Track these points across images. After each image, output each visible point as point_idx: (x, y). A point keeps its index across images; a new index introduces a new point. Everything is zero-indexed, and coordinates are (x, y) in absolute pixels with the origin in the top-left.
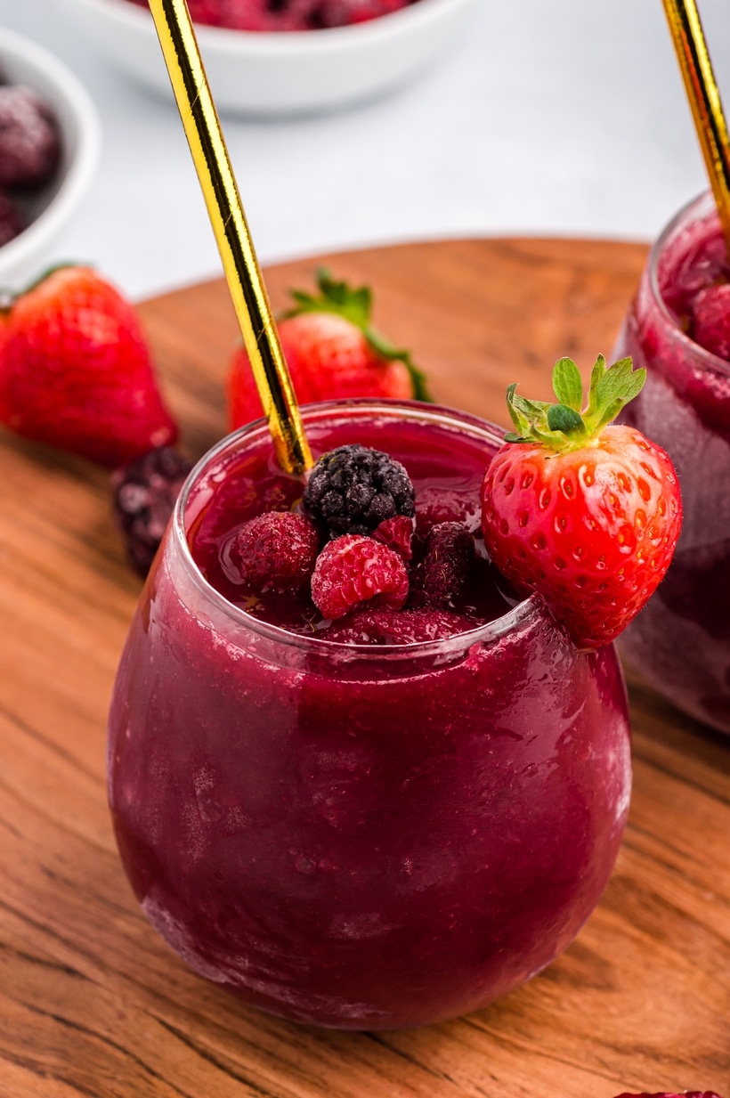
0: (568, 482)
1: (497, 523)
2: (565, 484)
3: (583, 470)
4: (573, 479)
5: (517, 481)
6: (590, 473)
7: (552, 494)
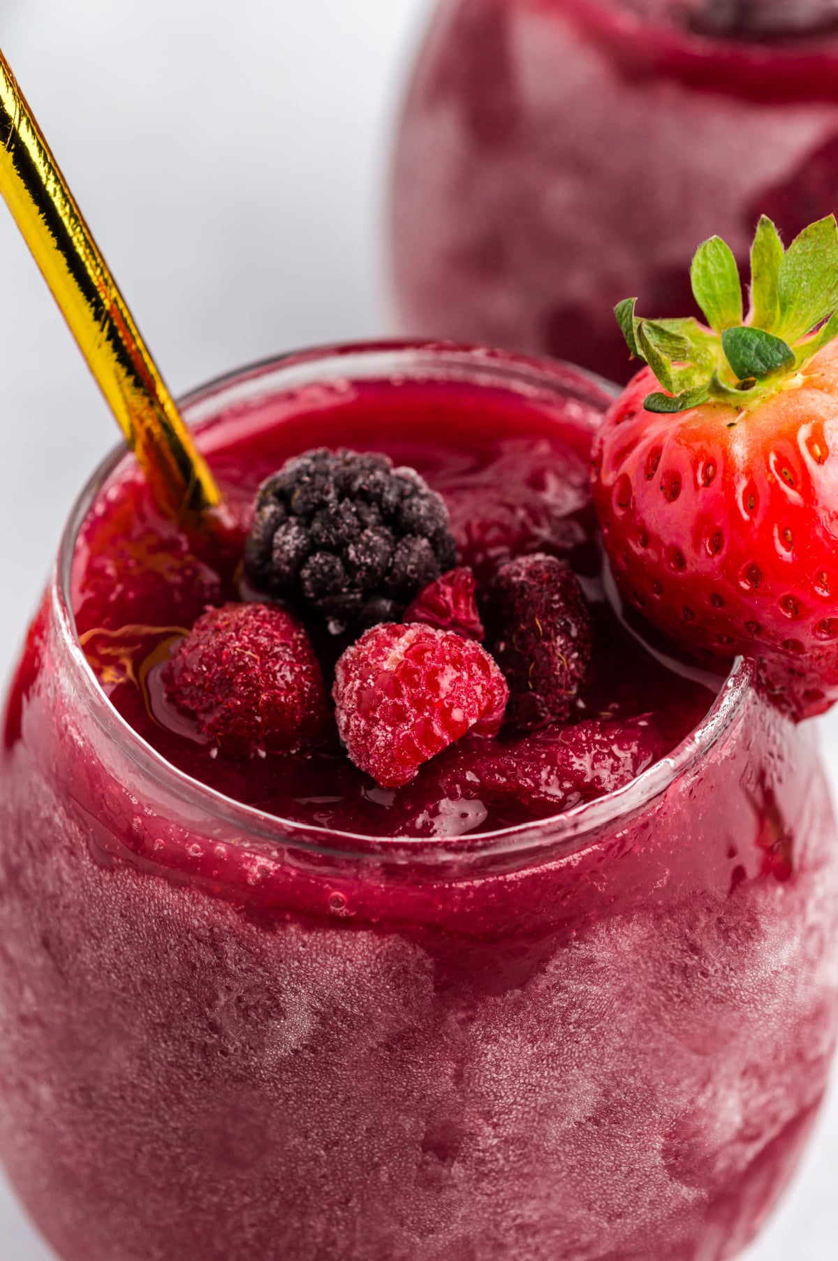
0: (782, 462)
1: (659, 554)
2: (779, 466)
3: (803, 433)
4: (790, 455)
5: (687, 475)
6: (817, 438)
7: (760, 491)
